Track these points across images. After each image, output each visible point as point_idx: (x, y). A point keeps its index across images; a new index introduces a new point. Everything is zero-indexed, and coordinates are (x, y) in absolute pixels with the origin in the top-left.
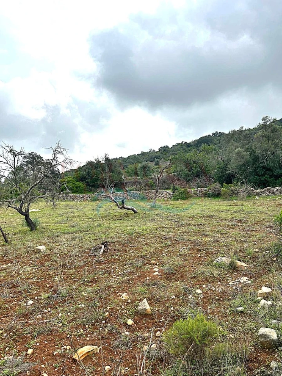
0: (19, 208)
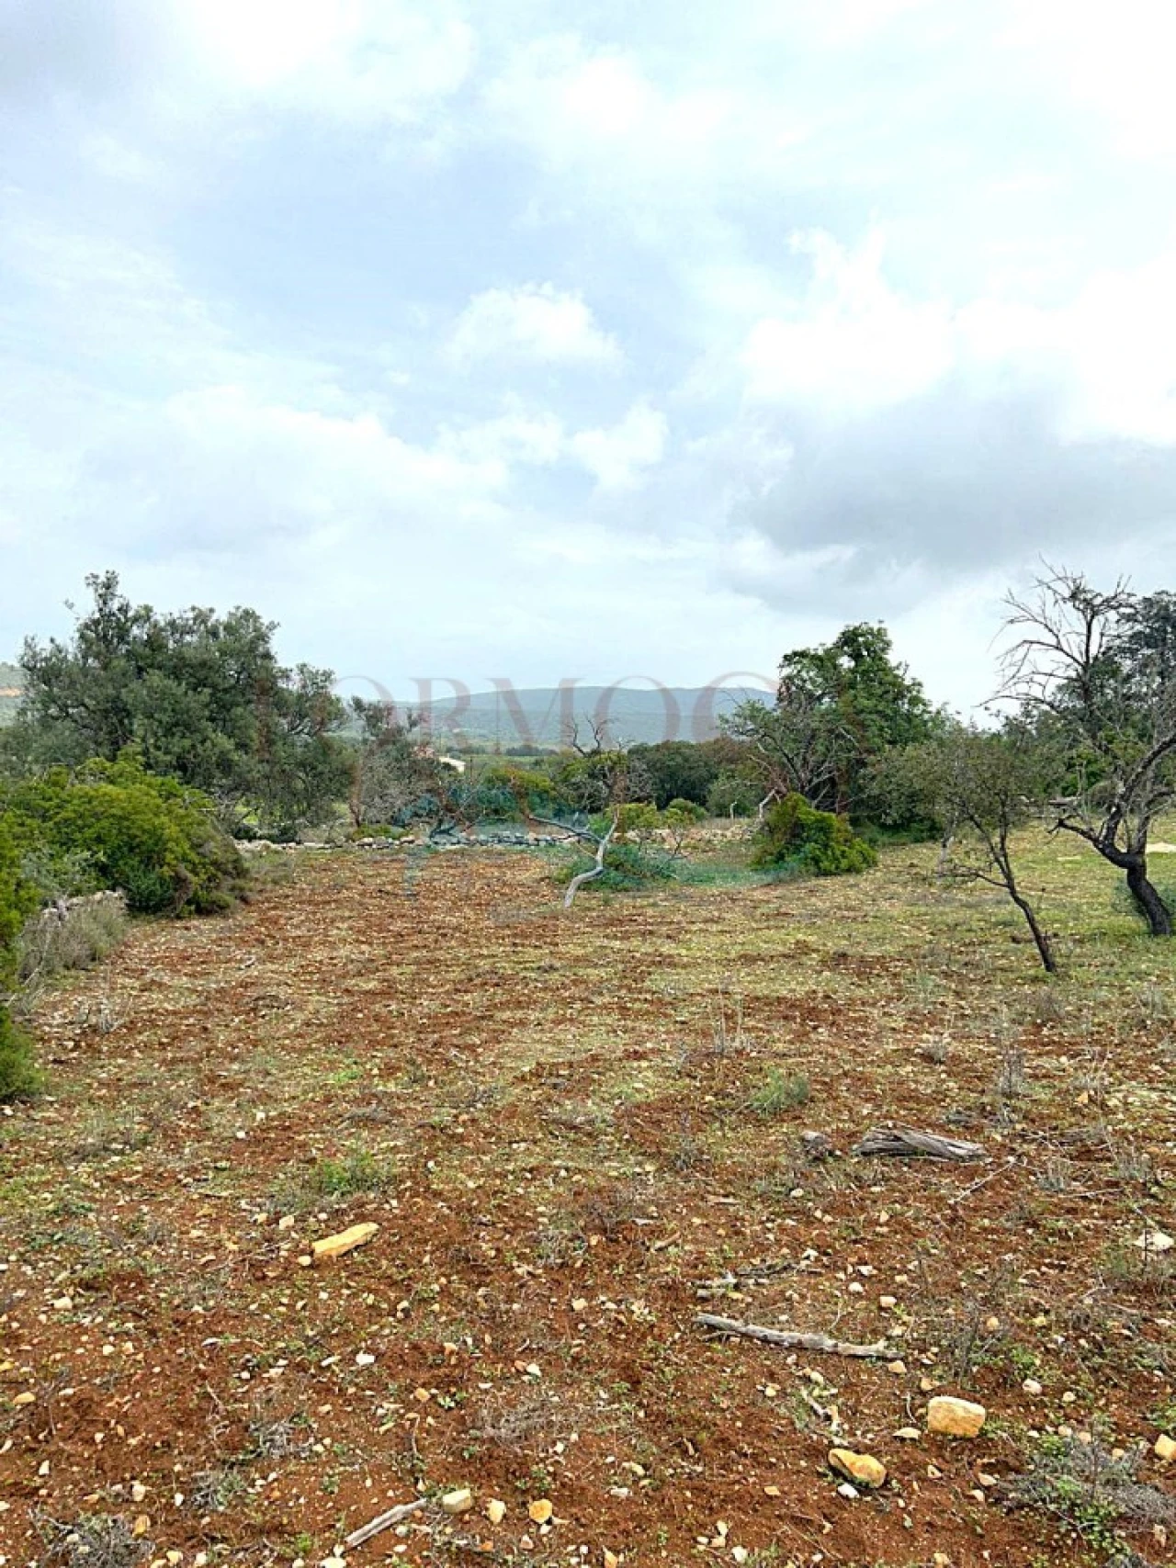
0: (1104, 833)
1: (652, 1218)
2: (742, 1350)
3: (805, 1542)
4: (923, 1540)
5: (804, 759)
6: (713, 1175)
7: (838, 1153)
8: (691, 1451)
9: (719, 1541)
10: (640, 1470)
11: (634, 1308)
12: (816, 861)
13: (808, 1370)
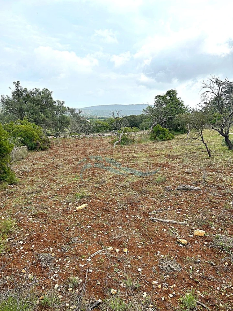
0: (221, 130)
1: (139, 201)
2: (159, 223)
3: (174, 254)
4: (195, 253)
5: (160, 117)
6: (149, 194)
7: (173, 190)
8: (151, 240)
9: (159, 254)
10: (143, 243)
11: (138, 217)
12: (162, 138)
13: (171, 226)
